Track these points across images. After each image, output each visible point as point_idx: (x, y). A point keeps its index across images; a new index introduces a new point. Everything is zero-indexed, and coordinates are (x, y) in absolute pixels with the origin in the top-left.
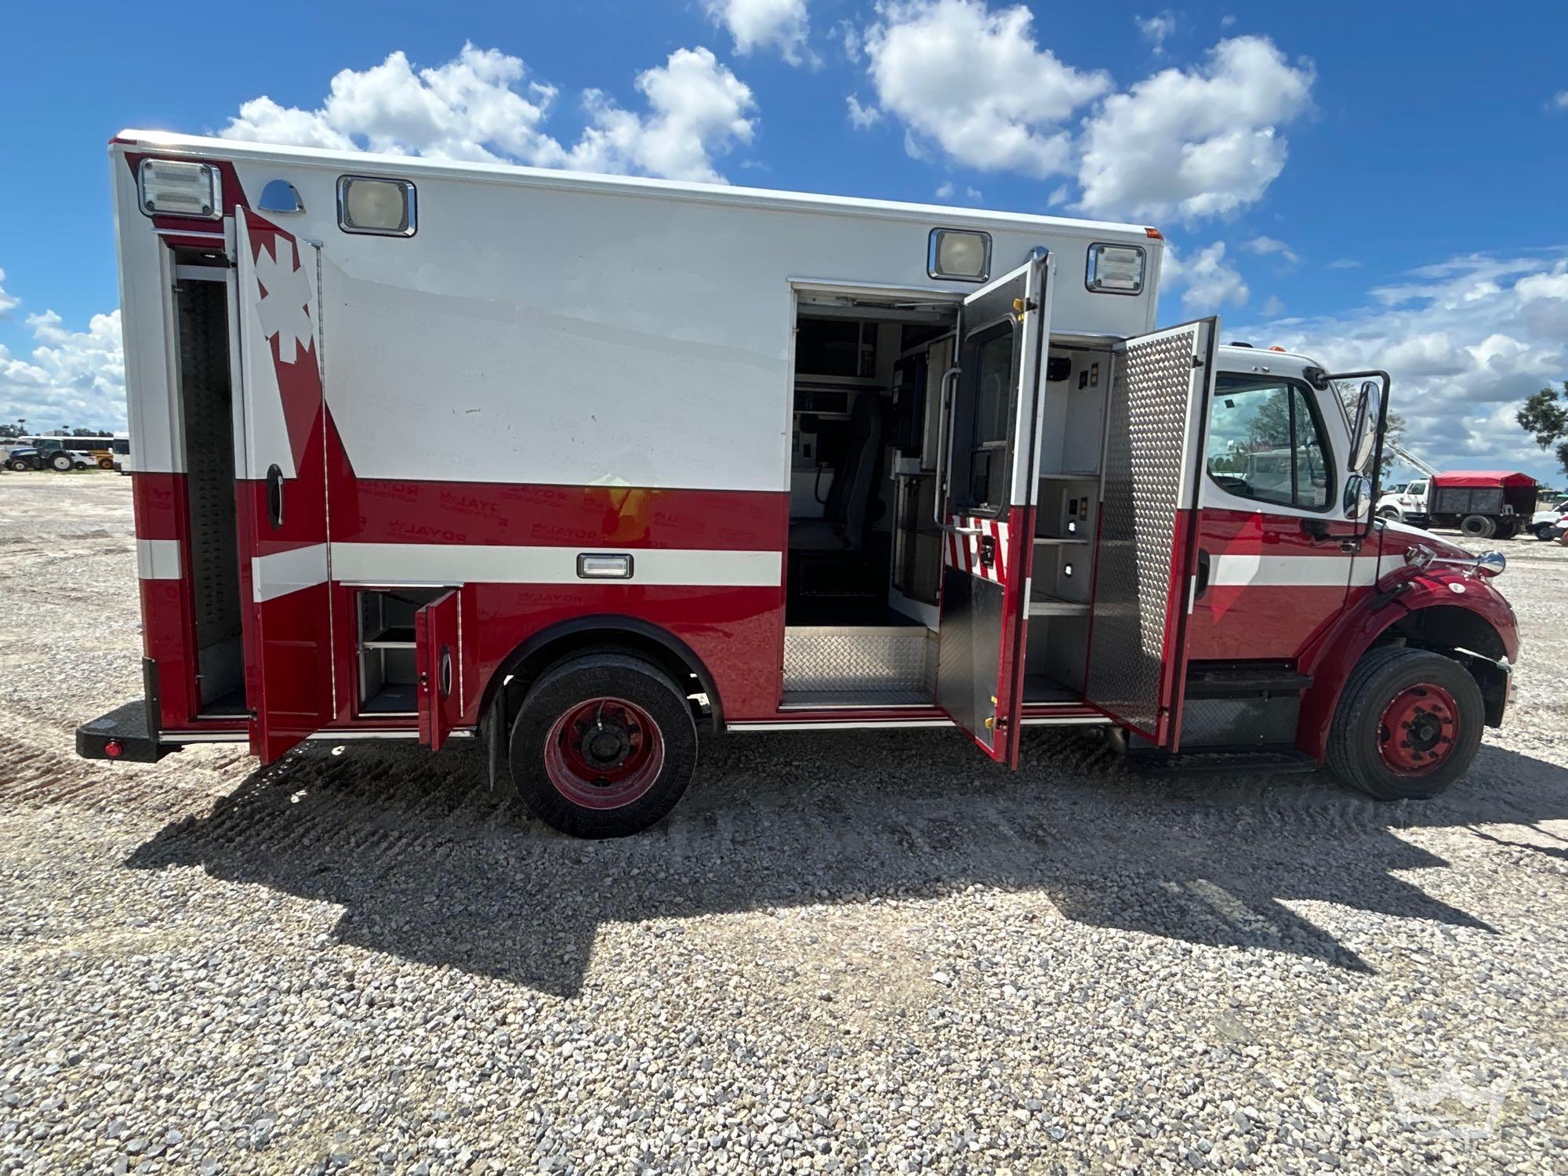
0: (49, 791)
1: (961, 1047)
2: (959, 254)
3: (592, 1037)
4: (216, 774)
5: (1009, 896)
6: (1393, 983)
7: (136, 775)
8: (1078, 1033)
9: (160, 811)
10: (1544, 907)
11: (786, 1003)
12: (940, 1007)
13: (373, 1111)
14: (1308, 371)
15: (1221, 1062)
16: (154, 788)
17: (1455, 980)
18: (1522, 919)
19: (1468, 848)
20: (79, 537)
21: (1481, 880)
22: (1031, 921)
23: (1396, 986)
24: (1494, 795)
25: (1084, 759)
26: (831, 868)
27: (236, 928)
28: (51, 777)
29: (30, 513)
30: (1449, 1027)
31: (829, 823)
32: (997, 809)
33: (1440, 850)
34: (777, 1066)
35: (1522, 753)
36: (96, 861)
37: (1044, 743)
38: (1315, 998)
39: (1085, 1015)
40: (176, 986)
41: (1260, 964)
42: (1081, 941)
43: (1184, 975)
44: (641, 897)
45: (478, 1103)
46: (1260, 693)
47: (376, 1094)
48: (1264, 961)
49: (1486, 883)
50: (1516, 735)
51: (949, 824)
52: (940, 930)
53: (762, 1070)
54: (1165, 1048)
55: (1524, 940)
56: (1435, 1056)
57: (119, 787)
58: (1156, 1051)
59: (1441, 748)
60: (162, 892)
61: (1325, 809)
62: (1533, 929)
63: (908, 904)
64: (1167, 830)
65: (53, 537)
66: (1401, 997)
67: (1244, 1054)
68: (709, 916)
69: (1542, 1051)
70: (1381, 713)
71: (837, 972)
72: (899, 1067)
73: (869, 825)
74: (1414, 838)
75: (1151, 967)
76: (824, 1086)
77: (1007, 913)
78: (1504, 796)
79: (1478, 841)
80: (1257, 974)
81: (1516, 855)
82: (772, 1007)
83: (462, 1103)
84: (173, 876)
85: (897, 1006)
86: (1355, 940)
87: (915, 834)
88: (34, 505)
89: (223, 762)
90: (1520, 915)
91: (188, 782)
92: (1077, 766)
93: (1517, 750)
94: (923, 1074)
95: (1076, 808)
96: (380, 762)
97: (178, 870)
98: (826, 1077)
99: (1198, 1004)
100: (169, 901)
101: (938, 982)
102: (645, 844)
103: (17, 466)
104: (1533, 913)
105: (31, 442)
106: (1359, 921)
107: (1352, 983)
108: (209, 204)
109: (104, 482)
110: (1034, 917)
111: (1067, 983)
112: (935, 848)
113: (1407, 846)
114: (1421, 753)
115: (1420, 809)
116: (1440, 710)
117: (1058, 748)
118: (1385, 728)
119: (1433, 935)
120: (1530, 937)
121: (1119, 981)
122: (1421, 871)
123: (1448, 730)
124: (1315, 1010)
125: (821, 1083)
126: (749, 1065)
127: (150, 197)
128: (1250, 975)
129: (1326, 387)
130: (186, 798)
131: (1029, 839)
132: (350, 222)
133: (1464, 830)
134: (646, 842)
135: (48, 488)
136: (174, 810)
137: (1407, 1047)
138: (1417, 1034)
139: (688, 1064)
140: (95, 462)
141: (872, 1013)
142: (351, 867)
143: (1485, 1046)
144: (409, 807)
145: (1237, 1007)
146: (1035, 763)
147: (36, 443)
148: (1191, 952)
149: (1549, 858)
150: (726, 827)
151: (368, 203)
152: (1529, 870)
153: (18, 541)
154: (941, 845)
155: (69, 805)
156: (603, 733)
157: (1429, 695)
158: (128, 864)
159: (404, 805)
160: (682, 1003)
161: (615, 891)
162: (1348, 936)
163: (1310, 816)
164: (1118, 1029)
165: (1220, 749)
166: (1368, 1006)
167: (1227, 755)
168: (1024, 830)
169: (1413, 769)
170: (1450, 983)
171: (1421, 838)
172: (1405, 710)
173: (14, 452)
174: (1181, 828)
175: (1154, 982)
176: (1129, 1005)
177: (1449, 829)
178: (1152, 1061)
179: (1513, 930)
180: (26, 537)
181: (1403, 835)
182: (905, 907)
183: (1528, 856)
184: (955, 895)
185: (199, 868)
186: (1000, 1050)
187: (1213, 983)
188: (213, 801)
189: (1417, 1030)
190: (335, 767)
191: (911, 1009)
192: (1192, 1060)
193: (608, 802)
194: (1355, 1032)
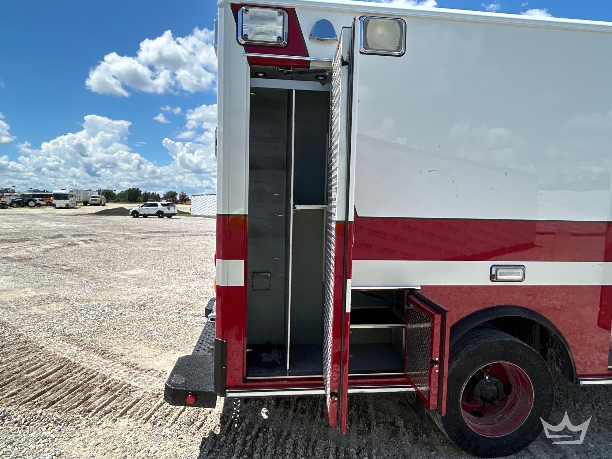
20: (52, 238)
29: (26, 226)
65: (41, 237)
88: (27, 223)
103: (14, 205)
105: (19, 195)
108: (281, 35)
109: (49, 212)
127: (246, 32)
132: (367, 46)
135: (28, 215)
140: (45, 203)
147: (22, 195)
153: (28, 240)
173: (13, 200)
180: (30, 238)
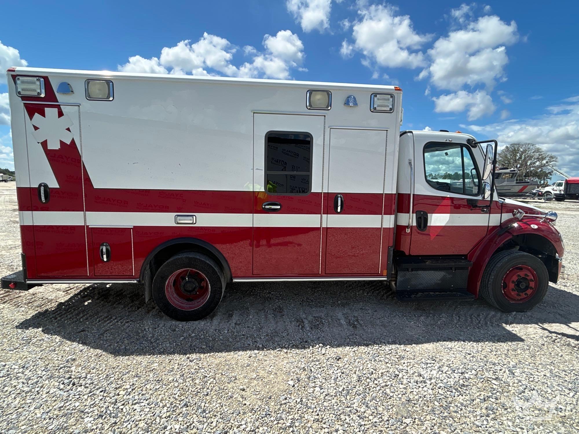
0: (4, 299)
1: (288, 413)
2: (319, 100)
3: (147, 402)
4: (64, 293)
5: (333, 349)
6: (479, 393)
7: (36, 294)
8: (338, 409)
9: (38, 307)
10: (559, 361)
11: (227, 391)
12: (285, 396)
13: (54, 429)
14: (469, 141)
15: (392, 425)
16: (39, 299)
17: (508, 392)
18: (548, 366)
19: (535, 334)
21: (535, 348)
22: (338, 360)
23: (480, 394)
24: (555, 311)
25: (386, 293)
26: (268, 335)
27: (42, 353)
28: (7, 294)
30: (497, 414)
31: (275, 316)
32: (343, 313)
33: (522, 334)
34: (212, 417)
35: (574, 293)
36: (7, 326)
37: (373, 286)
38: (443, 398)
39: (344, 401)
40: (9, 375)
41: (425, 382)
42: (355, 369)
43: (391, 386)
44: (191, 345)
45: (93, 427)
46: (451, 269)
47: (58, 422)
48: (427, 381)
49: (537, 350)
50: (573, 286)
51: (321, 318)
52: (300, 362)
53: (205, 419)
54: (371, 418)
55: (545, 376)
56: (486, 427)
57: (28, 298)
58: (367, 419)
59: (529, 292)
60: (23, 338)
61: (479, 316)
62: (551, 371)
63: (292, 351)
64: (408, 323)
66: (481, 399)
67: (404, 422)
68: (212, 354)
69: (536, 427)
70: (503, 277)
71: (252, 379)
72: (259, 420)
73: (289, 319)
74: (513, 329)
75: (379, 382)
76: (226, 427)
77: (329, 357)
78: (559, 311)
79: (540, 331)
80: (422, 386)
81: (554, 338)
82: (221, 392)
83: (87, 427)
84: (31, 332)
85: (269, 394)
86: (470, 373)
87: (306, 322)
89: (67, 289)
90: (547, 364)
91: (52, 296)
92: (383, 295)
93: (571, 292)
94: (268, 424)
95: (375, 313)
96: (122, 290)
97: (33, 330)
98: (229, 423)
99: (392, 399)
100: (24, 342)
101: (289, 385)
102: (201, 324)
104: (554, 364)
106: (474, 365)
107: (462, 392)
108: (40, 92)
110: (340, 358)
111: (342, 387)
112: (312, 328)
113: (509, 333)
114: (521, 294)
115: (520, 317)
116: (528, 276)
117: (378, 288)
118: (504, 283)
119: (505, 372)
120: (548, 375)
121: (363, 387)
122: (510, 343)
123: (532, 284)
124: (441, 404)
125: (226, 425)
126: (201, 416)
127: (19, 90)
128: (420, 387)
129: (476, 146)
130: (49, 302)
131: (350, 325)
132: (89, 97)
133: (536, 326)
134: (203, 323)
136: (42, 307)
137: (476, 422)
138: (482, 416)
139: (179, 415)
141: (258, 397)
142: (93, 330)
143: (510, 424)
144: (124, 307)
145: (408, 401)
146: (366, 294)
148: (398, 376)
149: (568, 339)
150: (235, 318)
151: (96, 89)
152: (558, 345)
154: (314, 327)
155: (8, 304)
156: (189, 282)
157: (524, 270)
158: (17, 327)
159: (122, 306)
160: (187, 389)
161: (182, 342)
162: (467, 371)
163: (471, 318)
164: (355, 408)
165: (434, 290)
166: (465, 403)
167: (437, 293)
168: (350, 322)
169: (518, 300)
170: (505, 394)
171: (516, 329)
172: (513, 275)
174: (415, 323)
175: (378, 388)
176: (364, 398)
177: (529, 325)
178: (363, 423)
179: (542, 371)
181: (508, 327)
182: (290, 353)
183: (559, 338)
184: (311, 348)
185: (40, 329)
186: (303, 415)
187: (402, 390)
188: (57, 303)
189: (482, 415)
190: (105, 291)
191: (274, 396)
192: (380, 424)
193: (190, 308)
194: (455, 414)
